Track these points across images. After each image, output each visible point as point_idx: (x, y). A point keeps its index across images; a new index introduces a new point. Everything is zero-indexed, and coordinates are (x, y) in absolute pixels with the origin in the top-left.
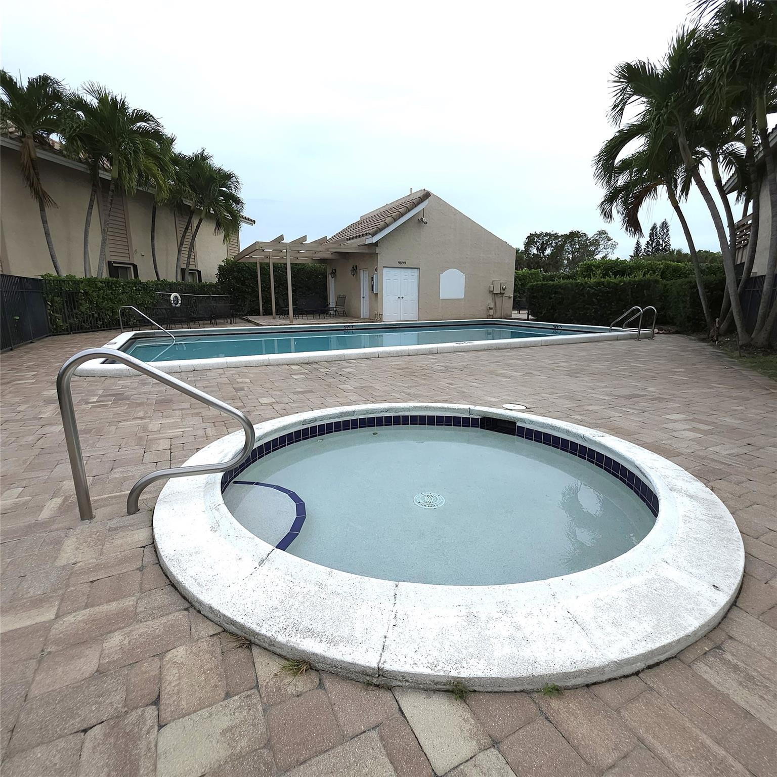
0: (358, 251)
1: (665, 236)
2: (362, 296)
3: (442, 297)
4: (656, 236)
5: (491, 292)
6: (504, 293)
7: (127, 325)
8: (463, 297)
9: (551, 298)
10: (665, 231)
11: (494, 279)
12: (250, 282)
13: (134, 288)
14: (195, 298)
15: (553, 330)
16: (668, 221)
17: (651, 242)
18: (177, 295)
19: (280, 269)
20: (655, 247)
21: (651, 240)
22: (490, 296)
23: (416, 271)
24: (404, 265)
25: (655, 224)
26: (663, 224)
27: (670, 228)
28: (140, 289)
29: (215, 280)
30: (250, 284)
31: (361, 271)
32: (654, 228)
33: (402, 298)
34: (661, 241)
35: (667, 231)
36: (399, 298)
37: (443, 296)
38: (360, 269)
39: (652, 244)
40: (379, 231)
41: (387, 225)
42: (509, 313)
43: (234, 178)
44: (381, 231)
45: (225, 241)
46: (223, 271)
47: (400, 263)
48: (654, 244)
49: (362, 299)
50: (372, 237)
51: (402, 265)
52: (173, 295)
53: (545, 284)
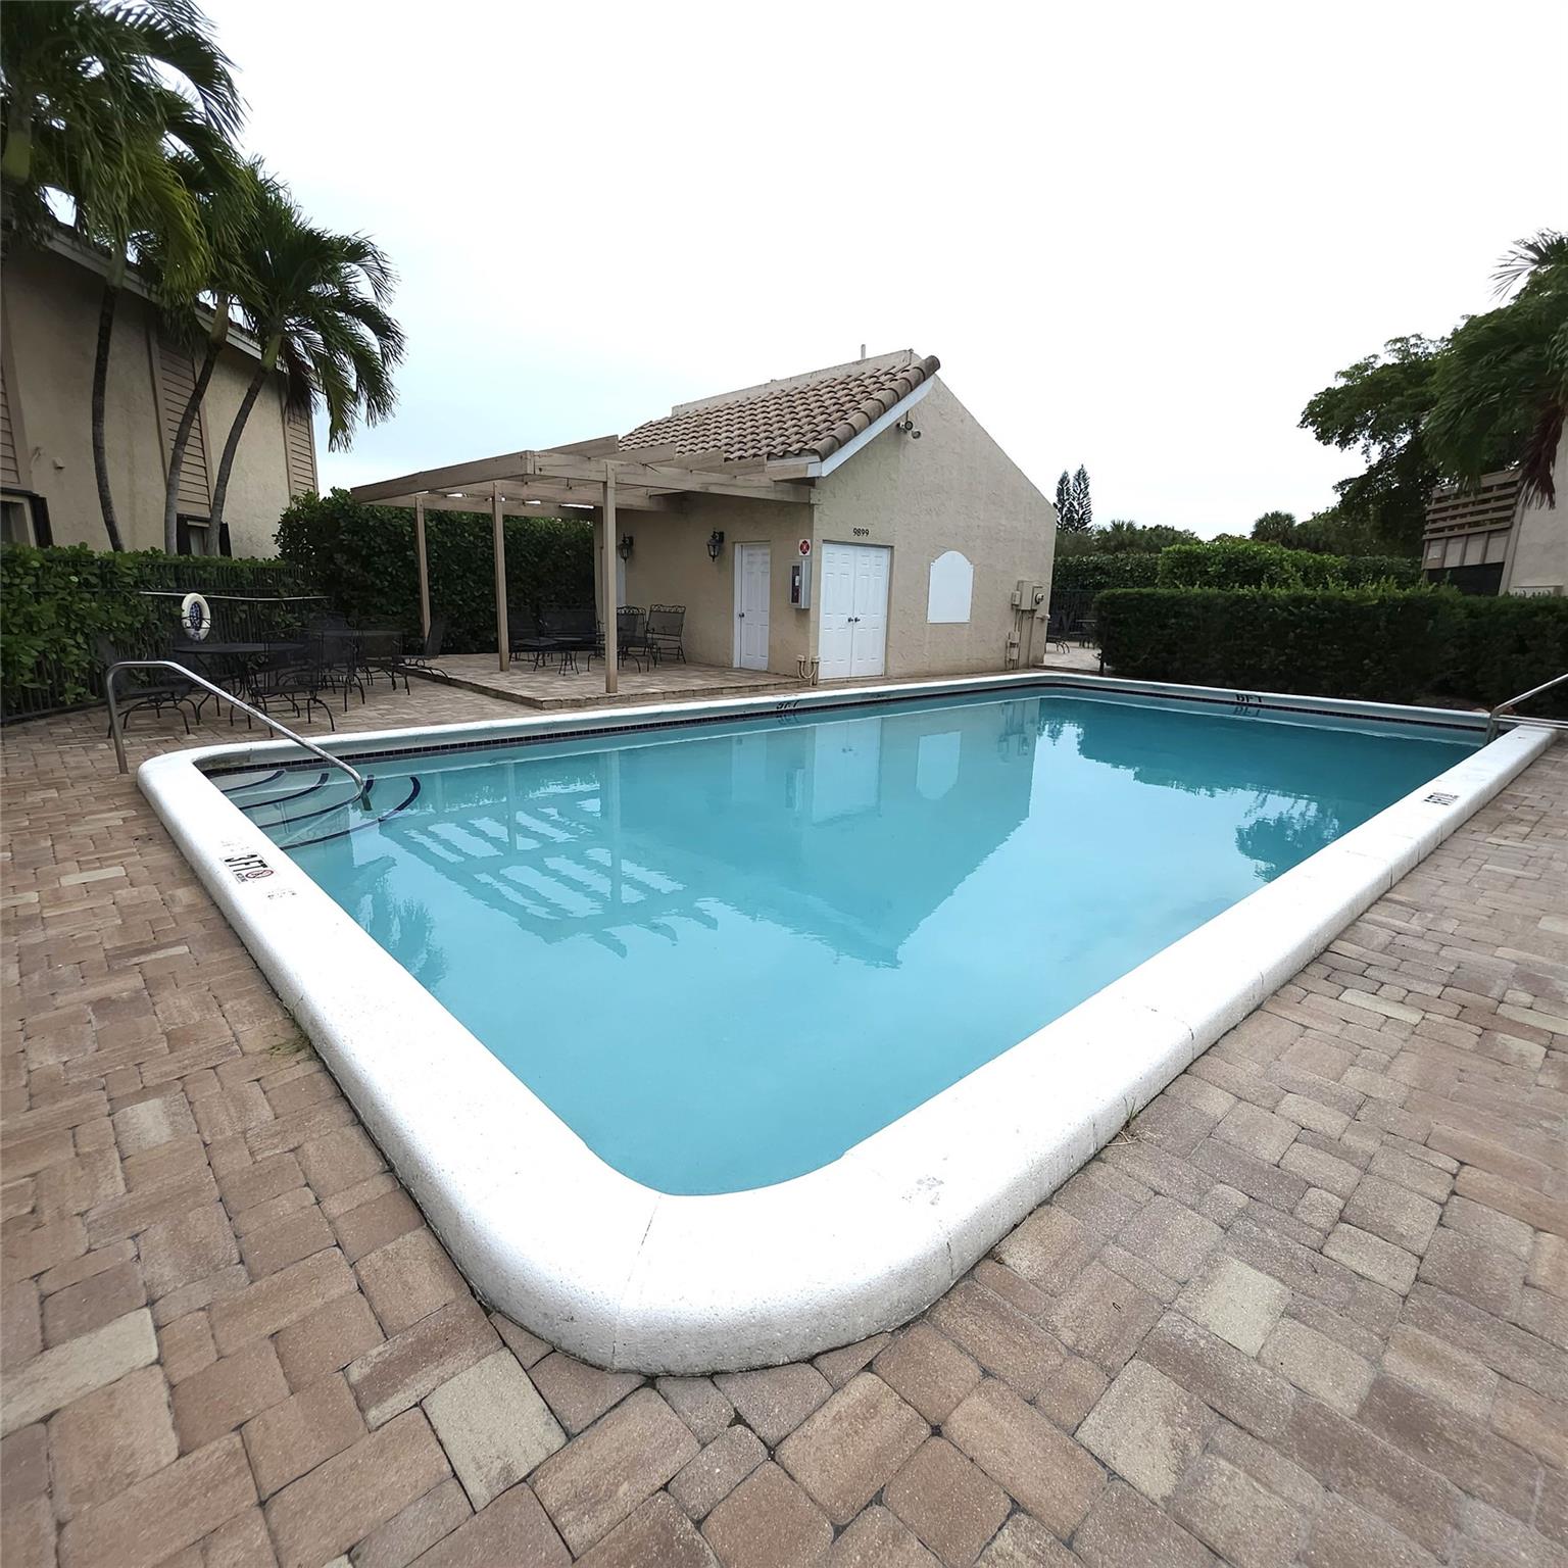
0: (771, 496)
1: (1082, 496)
2: (737, 611)
3: (932, 619)
4: (1068, 494)
5: (1015, 608)
6: (1035, 610)
7: (54, 706)
8: (965, 618)
9: (1163, 627)
10: (1082, 486)
11: (1021, 578)
12: (388, 563)
13: (75, 579)
14: (245, 607)
15: (1235, 707)
16: (1086, 469)
17: (1059, 506)
18: (200, 598)
19: (467, 528)
20: (1066, 515)
21: (1059, 500)
22: (1011, 617)
23: (885, 554)
24: (862, 539)
25: (1066, 473)
26: (1079, 473)
27: (1091, 482)
28: (93, 580)
29: (273, 551)
30: (386, 568)
31: (737, 546)
32: (1064, 480)
33: (856, 620)
34: (1075, 504)
35: (1086, 488)
36: (849, 620)
37: (934, 616)
38: (734, 543)
39: (1062, 508)
40: (837, 445)
41: (855, 433)
42: (1039, 655)
43: (370, 258)
44: (841, 447)
45: (334, 441)
46: (292, 526)
47: (857, 532)
48: (1065, 509)
49: (737, 619)
50: (822, 460)
51: (860, 539)
52: (190, 599)
53: (1148, 595)
